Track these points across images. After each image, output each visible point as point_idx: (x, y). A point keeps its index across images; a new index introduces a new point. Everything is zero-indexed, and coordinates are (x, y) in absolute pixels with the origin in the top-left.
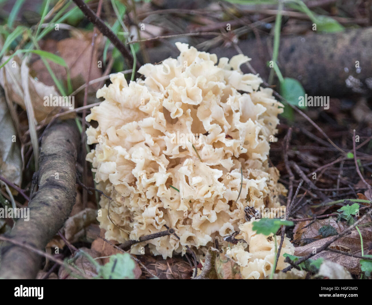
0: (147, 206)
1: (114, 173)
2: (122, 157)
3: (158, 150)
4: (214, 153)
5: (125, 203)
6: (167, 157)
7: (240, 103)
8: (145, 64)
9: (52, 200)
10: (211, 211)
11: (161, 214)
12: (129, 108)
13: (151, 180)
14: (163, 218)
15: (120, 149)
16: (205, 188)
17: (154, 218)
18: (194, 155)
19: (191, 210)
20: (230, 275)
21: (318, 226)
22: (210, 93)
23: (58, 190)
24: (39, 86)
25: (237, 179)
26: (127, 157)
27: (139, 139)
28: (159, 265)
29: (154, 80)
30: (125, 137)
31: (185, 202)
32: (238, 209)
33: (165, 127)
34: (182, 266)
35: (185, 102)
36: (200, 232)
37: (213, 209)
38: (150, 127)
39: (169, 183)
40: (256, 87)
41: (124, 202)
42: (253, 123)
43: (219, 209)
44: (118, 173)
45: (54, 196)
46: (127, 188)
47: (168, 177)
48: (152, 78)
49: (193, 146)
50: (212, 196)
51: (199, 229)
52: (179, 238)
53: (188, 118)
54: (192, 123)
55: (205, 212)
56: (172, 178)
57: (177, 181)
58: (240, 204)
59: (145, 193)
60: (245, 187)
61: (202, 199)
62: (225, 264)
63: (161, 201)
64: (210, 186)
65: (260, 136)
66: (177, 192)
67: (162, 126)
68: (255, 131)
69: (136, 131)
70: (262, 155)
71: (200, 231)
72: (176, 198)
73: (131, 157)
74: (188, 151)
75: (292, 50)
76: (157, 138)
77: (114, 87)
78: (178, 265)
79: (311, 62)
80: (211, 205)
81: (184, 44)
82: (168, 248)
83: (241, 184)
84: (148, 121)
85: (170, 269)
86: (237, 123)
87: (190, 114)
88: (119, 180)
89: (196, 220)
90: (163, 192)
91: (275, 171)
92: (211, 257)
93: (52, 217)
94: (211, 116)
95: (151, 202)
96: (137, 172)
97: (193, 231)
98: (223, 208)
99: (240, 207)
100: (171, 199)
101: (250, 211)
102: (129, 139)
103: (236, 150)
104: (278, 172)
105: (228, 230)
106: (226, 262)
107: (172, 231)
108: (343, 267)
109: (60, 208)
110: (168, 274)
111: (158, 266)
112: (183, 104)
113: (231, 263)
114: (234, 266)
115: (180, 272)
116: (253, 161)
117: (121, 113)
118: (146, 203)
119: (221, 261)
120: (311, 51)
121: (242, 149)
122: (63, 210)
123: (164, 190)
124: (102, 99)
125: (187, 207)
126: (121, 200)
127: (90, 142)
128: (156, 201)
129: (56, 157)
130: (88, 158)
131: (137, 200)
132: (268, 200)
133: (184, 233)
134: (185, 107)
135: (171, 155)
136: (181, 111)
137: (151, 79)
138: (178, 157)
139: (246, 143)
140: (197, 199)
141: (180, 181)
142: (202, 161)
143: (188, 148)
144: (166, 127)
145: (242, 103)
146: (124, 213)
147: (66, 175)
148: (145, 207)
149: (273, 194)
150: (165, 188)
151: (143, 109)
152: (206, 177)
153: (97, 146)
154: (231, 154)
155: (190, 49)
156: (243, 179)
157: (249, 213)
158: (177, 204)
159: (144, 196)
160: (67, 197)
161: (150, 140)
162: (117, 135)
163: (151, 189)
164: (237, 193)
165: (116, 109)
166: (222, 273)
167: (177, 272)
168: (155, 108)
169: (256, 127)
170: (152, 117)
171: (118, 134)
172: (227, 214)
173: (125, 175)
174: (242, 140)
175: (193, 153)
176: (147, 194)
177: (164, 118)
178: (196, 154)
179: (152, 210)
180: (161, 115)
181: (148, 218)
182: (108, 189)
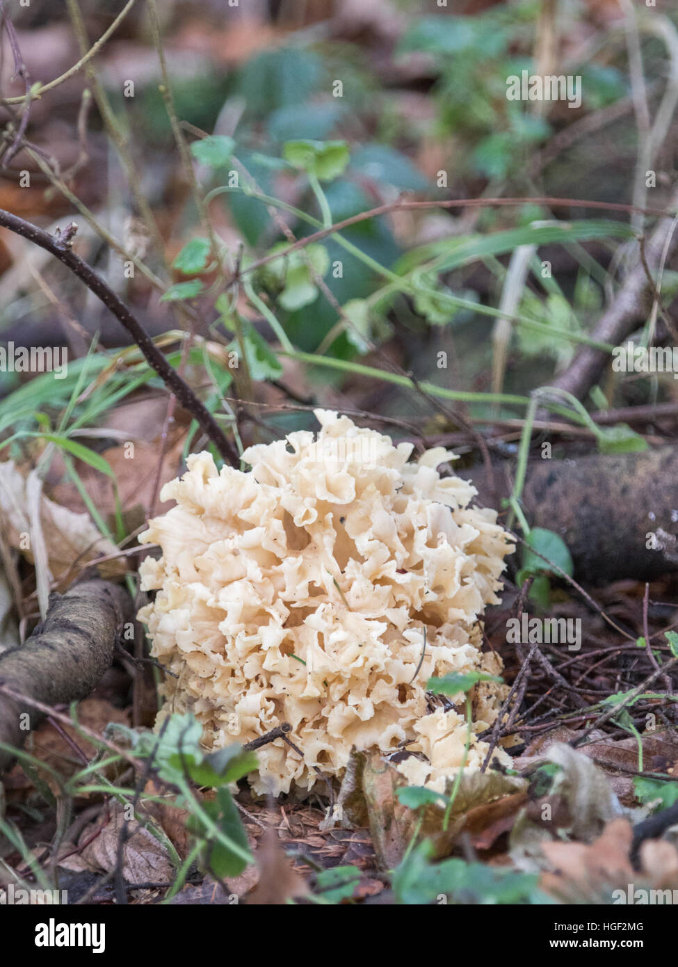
0: (245, 694)
1: (186, 630)
2: (203, 603)
3: (271, 591)
4: (374, 593)
5: (206, 693)
6: (287, 604)
7: (428, 513)
8: (255, 444)
9: (61, 645)
10: (364, 698)
11: (271, 706)
12: (219, 519)
13: (254, 640)
14: (275, 713)
15: (199, 590)
16: (352, 649)
17: (257, 717)
18: (337, 600)
19: (326, 696)
20: (389, 796)
21: (564, 737)
22: (371, 487)
23: (75, 635)
24: (61, 515)
25: (415, 645)
26: (211, 602)
27: (236, 574)
28: (266, 815)
29: (269, 467)
30: (211, 572)
31: (314, 680)
32: (414, 698)
33: (284, 549)
34: (308, 815)
35: (322, 498)
36: (344, 743)
37: (368, 695)
38: (255, 549)
39: (287, 648)
40: (465, 503)
41: (203, 690)
42: (452, 550)
43: (379, 698)
44: (193, 630)
45: (66, 640)
46: (208, 659)
47: (285, 636)
48: (265, 464)
49: (335, 582)
50: (364, 664)
51: (340, 736)
52: (302, 754)
53: (328, 531)
54: (334, 541)
55: (352, 700)
56: (292, 642)
57: (302, 646)
58: (419, 690)
59: (242, 668)
60: (429, 661)
61: (345, 671)
62: (380, 776)
63: (272, 686)
64: (360, 646)
65: (465, 580)
66: (301, 666)
67: (279, 546)
68: (454, 564)
69: (231, 558)
70: (466, 613)
71: (344, 741)
72: (298, 675)
73: (217, 601)
74: (327, 594)
75: (551, 480)
76: (270, 571)
77: (193, 478)
78: (302, 814)
79: (585, 501)
80: (364, 687)
81: (329, 412)
82: (282, 776)
83: (423, 655)
84: (251, 536)
85: (286, 820)
86: (421, 549)
87: (331, 523)
88: (194, 643)
89: (336, 716)
90: (274, 660)
91: (496, 658)
92: (356, 764)
93: (60, 667)
94: (371, 529)
95: (251, 685)
96: (228, 626)
97: (331, 740)
98: (386, 695)
99: (418, 696)
100: (291, 676)
101: (436, 698)
102: (217, 575)
103: (416, 595)
104: (500, 659)
105: (395, 740)
106: (382, 773)
107: (287, 728)
108: (592, 761)
109: (76, 659)
110: (283, 830)
111: (265, 817)
112: (319, 501)
113: (392, 774)
114: (397, 780)
115: (305, 825)
116: (451, 626)
117: (204, 530)
118: (244, 687)
119: (373, 770)
120: (587, 482)
121: (428, 592)
122: (80, 664)
123: (277, 658)
124: (173, 503)
125: (319, 690)
126: (198, 686)
127: (146, 586)
128: (262, 685)
129: (79, 601)
130: (141, 616)
131: (227, 683)
132: (476, 700)
133: (312, 745)
134: (323, 507)
135: (293, 600)
136: (315, 514)
137: (264, 468)
138: (306, 604)
139: (438, 589)
140: (336, 672)
141: (309, 647)
142: (350, 610)
143: (324, 586)
144: (286, 548)
145: (432, 515)
146: (204, 714)
147: (94, 622)
148: (242, 695)
149: (487, 691)
150: (279, 654)
151: (244, 515)
152: (357, 636)
153: (158, 594)
154: (407, 604)
155: (339, 420)
156: (427, 645)
157: (434, 701)
158: (301, 686)
159: (240, 672)
160: (91, 649)
161: (255, 571)
162: (197, 570)
163: (253, 658)
164: (413, 667)
165: (195, 522)
166: (375, 793)
167: (299, 825)
168: (267, 511)
169: (456, 557)
170: (260, 526)
171: (198, 566)
172: (394, 708)
173: (206, 638)
174: (428, 576)
175: (334, 595)
176: (245, 669)
177: (282, 528)
178: (340, 597)
179: (254, 699)
180: (277, 525)
181: (246, 715)
182: (175, 667)
